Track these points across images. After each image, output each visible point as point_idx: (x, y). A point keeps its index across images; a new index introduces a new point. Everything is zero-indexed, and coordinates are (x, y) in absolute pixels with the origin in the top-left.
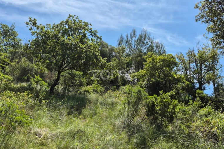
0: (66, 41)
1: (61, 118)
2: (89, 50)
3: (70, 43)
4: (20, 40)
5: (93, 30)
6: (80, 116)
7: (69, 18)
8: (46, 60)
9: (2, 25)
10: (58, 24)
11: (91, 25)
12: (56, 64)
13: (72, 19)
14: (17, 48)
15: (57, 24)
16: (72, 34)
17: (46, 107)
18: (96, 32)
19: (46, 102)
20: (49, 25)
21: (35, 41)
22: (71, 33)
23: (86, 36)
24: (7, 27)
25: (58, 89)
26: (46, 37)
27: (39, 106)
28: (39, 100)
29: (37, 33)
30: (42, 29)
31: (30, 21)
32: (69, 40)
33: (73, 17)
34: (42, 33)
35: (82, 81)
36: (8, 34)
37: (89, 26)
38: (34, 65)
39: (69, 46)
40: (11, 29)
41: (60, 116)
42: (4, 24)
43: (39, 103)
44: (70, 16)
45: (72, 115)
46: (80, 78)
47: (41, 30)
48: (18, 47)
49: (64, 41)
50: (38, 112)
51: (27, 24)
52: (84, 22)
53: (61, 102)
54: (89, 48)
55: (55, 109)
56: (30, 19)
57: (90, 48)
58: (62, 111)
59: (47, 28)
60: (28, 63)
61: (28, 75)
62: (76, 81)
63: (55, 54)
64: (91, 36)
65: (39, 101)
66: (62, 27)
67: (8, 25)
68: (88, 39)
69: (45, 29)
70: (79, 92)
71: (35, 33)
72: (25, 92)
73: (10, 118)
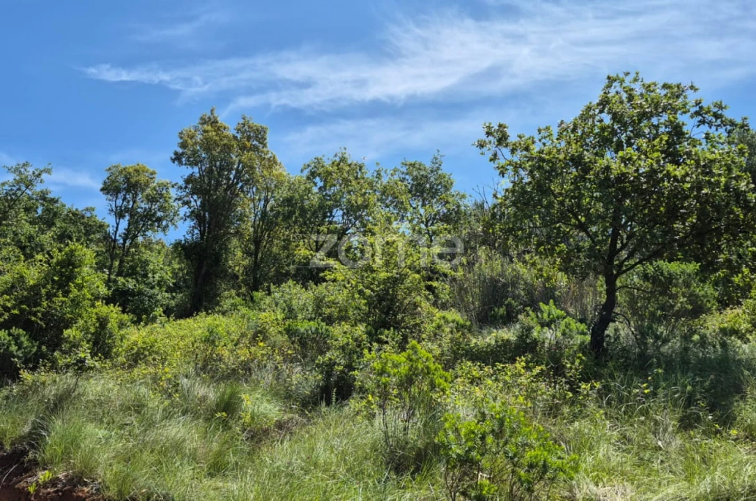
0: (617, 167)
1: (660, 443)
2: (707, 179)
3: (630, 171)
4: (463, 197)
5: (705, 104)
6: (734, 432)
7: (609, 86)
8: (557, 244)
9: (406, 165)
10: (576, 119)
11: (696, 90)
12: (592, 253)
13: (619, 89)
14: (456, 222)
15: (572, 119)
16: (630, 138)
17: (600, 407)
18: (721, 107)
19: (592, 388)
20: (548, 128)
21: (513, 191)
22: (623, 138)
23: (683, 134)
24: (422, 167)
25: (618, 337)
26: (545, 169)
27: (572, 403)
28: (566, 383)
29: (512, 165)
30: (527, 149)
31: (488, 134)
32: (626, 161)
33: (622, 82)
34: (528, 161)
35: (697, 296)
36: (428, 186)
37: (689, 93)
38: (519, 267)
39: (630, 182)
40: (432, 171)
41: (654, 433)
42: (413, 162)
43: (570, 394)
44: (611, 80)
45: (696, 427)
46: (688, 285)
47: (524, 153)
48: (460, 219)
49: (608, 168)
50: (577, 424)
51: (481, 146)
52: (665, 86)
53: (645, 385)
54: (707, 174)
55: (629, 412)
56: (489, 127)
57: (711, 171)
58: (658, 418)
59: (540, 140)
60: (498, 263)
61: (506, 302)
62: (674, 297)
63: (583, 219)
64: (705, 128)
65: (568, 386)
66: (590, 123)
67: (423, 163)
68: (694, 140)
69: (536, 148)
70: (696, 337)
71: (508, 167)
72: (518, 358)
73: (510, 455)
